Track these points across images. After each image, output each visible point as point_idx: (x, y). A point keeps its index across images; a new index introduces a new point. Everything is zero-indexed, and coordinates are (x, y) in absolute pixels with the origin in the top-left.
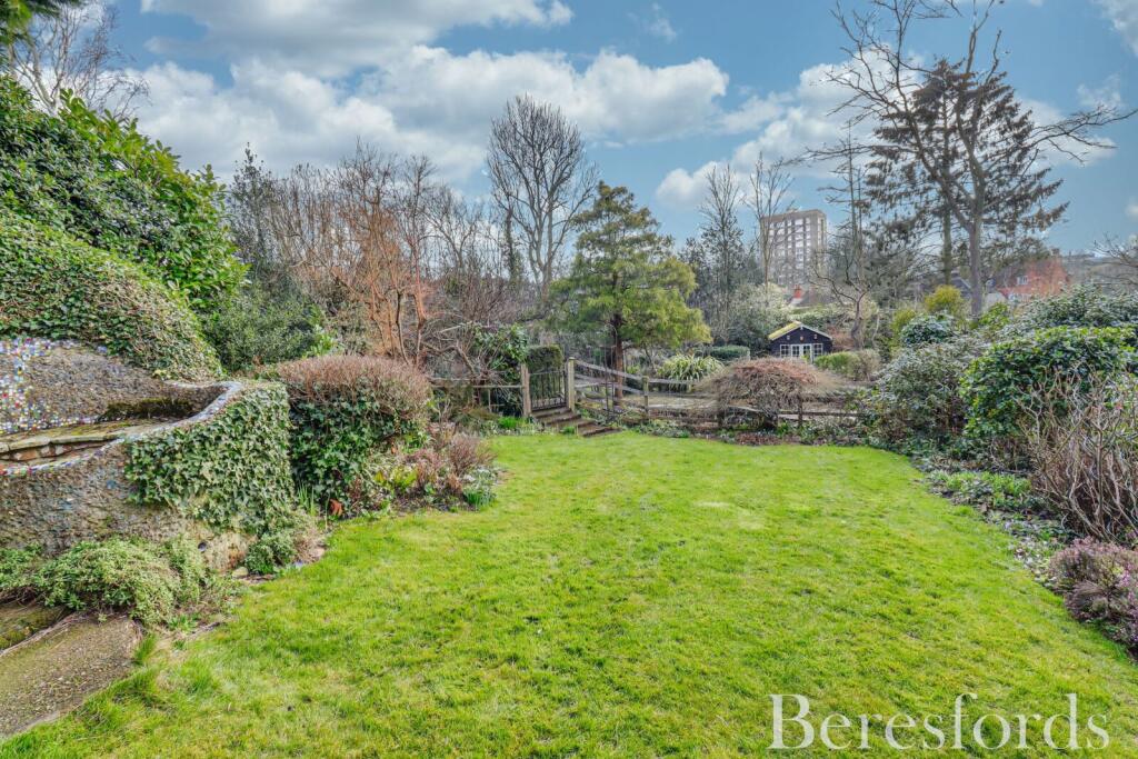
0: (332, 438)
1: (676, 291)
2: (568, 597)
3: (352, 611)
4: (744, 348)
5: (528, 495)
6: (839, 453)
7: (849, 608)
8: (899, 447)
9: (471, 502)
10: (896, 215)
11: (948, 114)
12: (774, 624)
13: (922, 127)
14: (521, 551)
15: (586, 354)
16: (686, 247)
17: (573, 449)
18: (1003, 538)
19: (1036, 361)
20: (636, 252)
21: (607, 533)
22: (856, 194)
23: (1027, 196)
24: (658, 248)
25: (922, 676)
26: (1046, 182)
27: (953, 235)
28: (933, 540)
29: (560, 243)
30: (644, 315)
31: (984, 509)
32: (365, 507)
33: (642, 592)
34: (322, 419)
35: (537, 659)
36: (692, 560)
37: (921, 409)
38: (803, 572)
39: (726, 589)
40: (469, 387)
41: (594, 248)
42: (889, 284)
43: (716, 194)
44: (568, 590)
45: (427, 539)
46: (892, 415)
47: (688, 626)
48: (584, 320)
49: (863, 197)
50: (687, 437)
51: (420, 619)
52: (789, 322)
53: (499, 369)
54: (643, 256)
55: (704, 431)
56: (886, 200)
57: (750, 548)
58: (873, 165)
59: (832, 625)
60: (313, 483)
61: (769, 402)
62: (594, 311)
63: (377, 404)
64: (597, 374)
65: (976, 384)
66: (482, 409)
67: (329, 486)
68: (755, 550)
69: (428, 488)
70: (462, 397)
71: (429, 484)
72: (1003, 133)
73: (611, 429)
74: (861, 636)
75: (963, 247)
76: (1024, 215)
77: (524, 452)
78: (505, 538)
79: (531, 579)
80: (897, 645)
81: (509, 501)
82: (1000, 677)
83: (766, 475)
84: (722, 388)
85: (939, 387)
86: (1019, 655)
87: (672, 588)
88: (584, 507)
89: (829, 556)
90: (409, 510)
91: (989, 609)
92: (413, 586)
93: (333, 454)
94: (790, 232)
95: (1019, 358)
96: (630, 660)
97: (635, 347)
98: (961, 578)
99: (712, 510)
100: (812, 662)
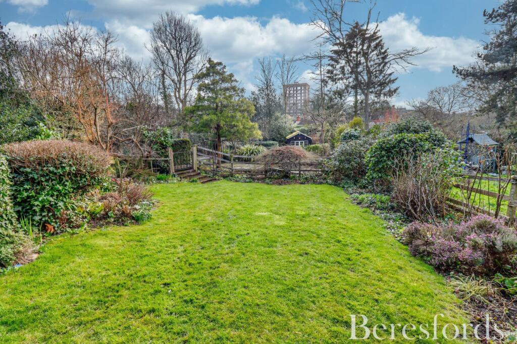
0: (44, 188)
1: (246, 114)
2: (187, 269)
3: (51, 293)
4: (276, 142)
5: (170, 214)
6: (316, 188)
7: (324, 260)
8: (339, 184)
9: (137, 220)
10: (337, 88)
11: (358, 46)
12: (291, 272)
13: (349, 50)
14: (163, 245)
15: (204, 144)
16: (251, 95)
17: (196, 189)
18: (382, 222)
19: (394, 147)
20: (227, 94)
21: (210, 232)
22: (323, 77)
23: (385, 83)
24: (238, 94)
25: (358, 292)
26: (392, 77)
27: (358, 97)
28: (356, 224)
29: (190, 89)
30: (231, 125)
31: (373, 209)
32: (69, 227)
33: (227, 262)
34: (36, 177)
35: (167, 309)
36: (253, 242)
37: (348, 168)
38: (303, 244)
39: (268, 256)
40: (140, 160)
41: (206, 91)
42: (334, 116)
43: (264, 71)
44: (187, 265)
45: (108, 243)
46: (336, 170)
47: (250, 279)
48: (202, 127)
49: (325, 78)
50: (250, 182)
51: (96, 292)
52: (295, 131)
53: (157, 150)
54: (230, 96)
55: (258, 179)
56: (334, 80)
57: (280, 234)
58: (329, 65)
59: (317, 270)
60: (33, 215)
61: (287, 166)
62: (207, 122)
63: (74, 168)
64: (209, 153)
65: (371, 157)
66: (147, 171)
67: (44, 216)
68: (282, 235)
69: (110, 214)
70: (136, 164)
71: (112, 211)
72: (378, 56)
73: (215, 179)
74: (330, 274)
75: (362, 102)
76: (384, 91)
77: (170, 192)
78: (155, 239)
79: (168, 260)
80: (346, 276)
81: (159, 218)
82: (390, 288)
83: (286, 199)
84: (267, 159)
85: (355, 159)
86: (396, 276)
87: (242, 258)
88: (199, 219)
89: (314, 235)
90: (98, 227)
91: (381, 255)
92: (95, 272)
93: (45, 198)
94: (295, 92)
95: (388, 146)
96: (219, 303)
97: (227, 140)
98: (367, 241)
99: (262, 216)
100: (310, 291)
